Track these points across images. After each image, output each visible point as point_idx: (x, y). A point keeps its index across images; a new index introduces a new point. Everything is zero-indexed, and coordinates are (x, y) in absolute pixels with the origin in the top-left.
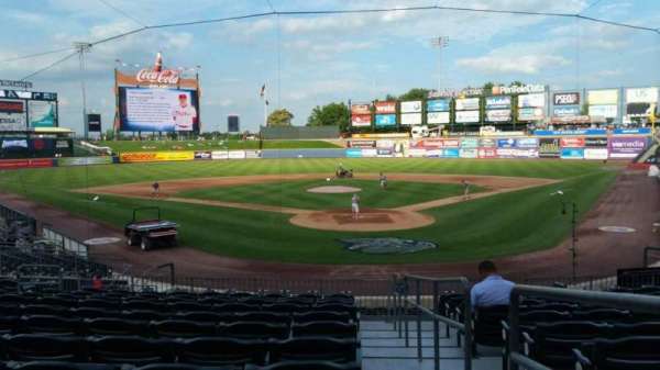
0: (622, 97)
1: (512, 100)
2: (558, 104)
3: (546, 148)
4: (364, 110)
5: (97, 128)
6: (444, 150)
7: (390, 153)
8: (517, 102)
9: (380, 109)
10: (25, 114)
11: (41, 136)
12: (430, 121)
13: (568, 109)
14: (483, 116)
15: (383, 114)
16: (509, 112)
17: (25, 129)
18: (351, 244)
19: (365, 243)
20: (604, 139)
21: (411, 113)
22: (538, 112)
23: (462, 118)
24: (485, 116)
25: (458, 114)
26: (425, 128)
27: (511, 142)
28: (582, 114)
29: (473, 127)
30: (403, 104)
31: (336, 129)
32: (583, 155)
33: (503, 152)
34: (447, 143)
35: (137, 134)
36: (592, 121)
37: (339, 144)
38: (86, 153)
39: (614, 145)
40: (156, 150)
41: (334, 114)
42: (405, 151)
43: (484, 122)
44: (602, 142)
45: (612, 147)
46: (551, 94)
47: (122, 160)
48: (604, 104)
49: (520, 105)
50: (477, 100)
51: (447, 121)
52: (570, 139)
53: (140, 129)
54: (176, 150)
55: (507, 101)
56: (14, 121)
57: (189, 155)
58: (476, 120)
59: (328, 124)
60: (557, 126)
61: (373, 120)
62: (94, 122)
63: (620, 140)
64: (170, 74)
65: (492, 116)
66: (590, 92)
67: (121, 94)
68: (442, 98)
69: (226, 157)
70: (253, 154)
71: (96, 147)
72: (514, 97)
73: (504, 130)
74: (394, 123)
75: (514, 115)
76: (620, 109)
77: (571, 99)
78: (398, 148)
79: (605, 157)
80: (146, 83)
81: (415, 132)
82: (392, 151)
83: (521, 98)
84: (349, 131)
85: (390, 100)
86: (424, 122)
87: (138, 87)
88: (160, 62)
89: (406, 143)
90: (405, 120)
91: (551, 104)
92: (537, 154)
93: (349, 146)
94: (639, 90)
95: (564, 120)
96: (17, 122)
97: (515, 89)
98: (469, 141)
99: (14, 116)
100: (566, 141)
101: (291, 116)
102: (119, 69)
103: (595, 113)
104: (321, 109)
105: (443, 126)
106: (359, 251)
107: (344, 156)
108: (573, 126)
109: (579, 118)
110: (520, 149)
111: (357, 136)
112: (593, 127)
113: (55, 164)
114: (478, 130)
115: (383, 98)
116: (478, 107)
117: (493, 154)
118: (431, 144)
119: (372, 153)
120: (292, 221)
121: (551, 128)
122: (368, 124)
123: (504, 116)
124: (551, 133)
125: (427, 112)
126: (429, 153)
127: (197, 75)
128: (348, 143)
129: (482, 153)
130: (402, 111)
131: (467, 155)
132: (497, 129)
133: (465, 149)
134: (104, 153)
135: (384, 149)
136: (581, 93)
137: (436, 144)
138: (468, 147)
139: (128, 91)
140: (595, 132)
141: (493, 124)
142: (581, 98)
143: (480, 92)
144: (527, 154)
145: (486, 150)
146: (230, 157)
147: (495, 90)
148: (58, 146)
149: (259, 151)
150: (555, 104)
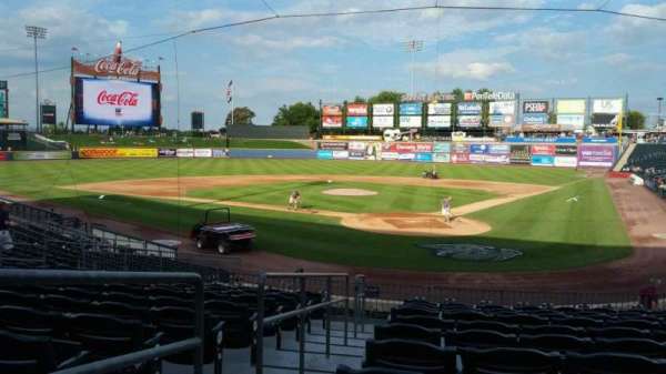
0: (589, 105)
1: (483, 107)
2: (528, 112)
3: (517, 156)
4: (335, 111)
5: (52, 120)
6: (416, 154)
7: (362, 156)
8: (488, 108)
9: (351, 110)
12: (402, 124)
13: (537, 117)
14: (454, 121)
15: (354, 115)
16: (479, 118)
18: (435, 251)
20: (574, 147)
21: (383, 116)
22: (508, 119)
23: (434, 122)
24: (457, 121)
25: (430, 118)
26: (398, 131)
27: (483, 147)
28: (550, 122)
29: (444, 133)
30: (375, 106)
32: (552, 162)
33: (474, 157)
34: (419, 147)
35: (93, 127)
36: (562, 129)
37: (311, 145)
38: (42, 147)
39: (584, 153)
40: (117, 146)
41: (301, 114)
42: (378, 154)
43: (455, 127)
44: (572, 150)
45: (581, 155)
46: (522, 102)
47: (81, 155)
48: (571, 114)
49: (491, 111)
50: (449, 105)
51: (420, 125)
52: (541, 146)
53: (96, 123)
54: (138, 146)
55: (479, 107)
57: (153, 152)
58: (448, 125)
59: (295, 124)
60: (527, 134)
61: (344, 122)
62: (48, 113)
63: (590, 149)
64: (129, 65)
65: (463, 121)
66: (560, 101)
67: (77, 86)
68: (412, 102)
69: (191, 155)
70: (220, 152)
71: (51, 141)
72: (486, 103)
73: (476, 136)
74: (366, 125)
75: (484, 122)
76: (587, 119)
77: (541, 107)
78: (370, 151)
79: (575, 165)
80: (104, 73)
81: (388, 135)
82: (364, 153)
83: (492, 105)
84: (318, 132)
85: (359, 102)
86: (396, 125)
87: (95, 78)
88: (120, 52)
89: (379, 146)
90: (377, 123)
91: (521, 111)
92: (508, 160)
93: (320, 147)
94: (605, 102)
95: (535, 127)
97: (486, 96)
98: (442, 146)
100: (537, 148)
101: (252, 114)
102: (77, 58)
103: (562, 122)
104: (288, 108)
105: (415, 131)
106: (448, 256)
107: (314, 156)
108: (542, 134)
109: (549, 127)
110: (493, 155)
111: (328, 137)
112: (563, 135)
113: (10, 158)
114: (450, 135)
115: (352, 100)
116: (450, 112)
117: (465, 159)
118: (402, 147)
119: (344, 154)
120: (344, 223)
121: (522, 135)
122: (339, 125)
123: (473, 121)
124: (522, 140)
125: (399, 115)
126: (402, 157)
127: (159, 68)
128: (319, 144)
129: (455, 158)
130: (374, 113)
131: (440, 159)
132: (467, 135)
133: (438, 154)
134: (61, 148)
135: (357, 151)
136: (550, 101)
137: (409, 148)
138: (441, 153)
139: (85, 82)
140: (565, 141)
141: (464, 130)
142: (550, 106)
143: (452, 97)
144: (499, 160)
145: (458, 155)
146: (197, 155)
147: (467, 96)
148: (9, 139)
149: (227, 150)
150: (524, 112)
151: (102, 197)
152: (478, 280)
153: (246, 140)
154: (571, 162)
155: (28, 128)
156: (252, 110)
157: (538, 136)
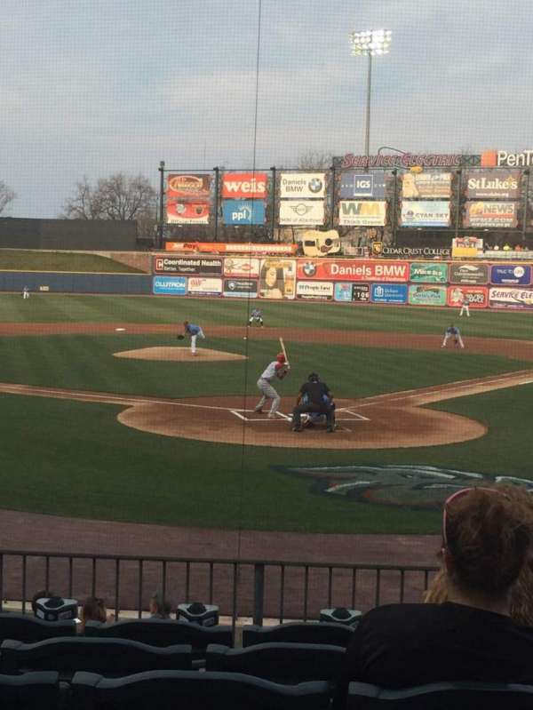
4: (194, 189)
6: (373, 284)
7: (254, 289)
9: (230, 187)
12: (344, 219)
14: (458, 213)
15: (239, 199)
16: (513, 207)
21: (301, 201)
23: (414, 216)
24: (464, 214)
25: (406, 207)
26: (333, 234)
27: (519, 272)
29: (436, 239)
30: (285, 178)
33: (499, 294)
34: (379, 270)
37: (136, 265)
42: (288, 286)
43: (460, 227)
50: (446, 177)
51: (382, 222)
58: (444, 221)
65: (478, 214)
75: (524, 216)
78: (271, 279)
81: (310, 243)
86: (329, 223)
89: (291, 268)
90: (288, 214)
98: (432, 269)
104: (93, 185)
105: (372, 233)
107: (146, 289)
111: (177, 247)
114: (448, 245)
116: (448, 193)
117: (480, 298)
119: (213, 285)
122: (204, 220)
123: (503, 217)
125: (337, 200)
128: (156, 262)
129: (457, 296)
130: (284, 194)
131: (425, 299)
133: (422, 286)
135: (238, 278)
137: (356, 271)
138: (428, 282)
141: (479, 233)
147: (486, 158)
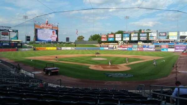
0: (178, 34)
1: (147, 34)
2: (161, 35)
3: (157, 48)
4: (105, 36)
5: (29, 40)
6: (127, 48)
8: (149, 35)
9: (109, 36)
10: (9, 36)
11: (13, 42)
12: (124, 40)
13: (163, 37)
14: (139, 38)
15: (110, 37)
16: (146, 37)
17: (9, 40)
18: (109, 75)
19: (113, 74)
20: (173, 46)
21: (118, 38)
22: (155, 38)
24: (140, 39)
25: (132, 38)
26: (122, 42)
27: (147, 46)
28: (167, 39)
29: (136, 42)
30: (116, 35)
31: (97, 41)
32: (167, 50)
33: (144, 49)
34: (128, 46)
35: (40, 42)
36: (170, 40)
37: (98, 46)
38: (26, 47)
40: (46, 47)
41: (96, 37)
42: (117, 48)
44: (173, 47)
45: (176, 48)
46: (158, 33)
47: (36, 49)
48: (173, 36)
49: (150, 36)
50: (137, 34)
51: (129, 40)
52: (164, 46)
53: (41, 41)
54: (51, 47)
55: (146, 35)
56: (6, 38)
57: (55, 48)
58: (137, 40)
59: (94, 40)
60: (160, 42)
61: (108, 39)
62: (28, 38)
63: (178, 46)
64: (50, 25)
66: (170, 32)
67: (36, 31)
68: (127, 33)
69: (65, 49)
70: (73, 48)
71: (29, 46)
72: (148, 33)
73: (145, 43)
74: (113, 40)
75: (148, 39)
76: (178, 37)
77: (164, 34)
78: (114, 47)
79: (174, 51)
80: (43, 27)
81: (119, 43)
82: (113, 48)
83: (150, 34)
84: (100, 42)
85: (112, 34)
86: (122, 40)
87: (41, 29)
88: (47, 22)
89: (117, 46)
90: (117, 39)
91: (158, 36)
92: (154, 50)
93: (100, 46)
94: (183, 32)
95: (162, 40)
96: (7, 38)
97: (148, 31)
98: (135, 46)
99: (6, 36)
100: (163, 46)
101: (84, 38)
102: (36, 24)
103: (171, 39)
104: (92, 36)
105: (127, 41)
106: (111, 77)
107: (99, 49)
108: (164, 42)
109: (167, 40)
110: (150, 48)
111: (103, 44)
112: (170, 42)
113: (17, 50)
114: (138, 43)
115: (110, 33)
116: (137, 36)
117: (142, 49)
118: (124, 46)
119: (107, 48)
120: (90, 68)
121: (158, 42)
122: (106, 40)
123: (145, 39)
124: (158, 44)
125: (123, 37)
126: (123, 49)
127: (58, 26)
128: (100, 45)
129: (139, 49)
130: (116, 37)
131: (134, 50)
132: (143, 42)
134: (31, 47)
135: (110, 47)
136: (167, 33)
137: (125, 46)
138: (135, 47)
139: (38, 30)
140: (171, 44)
142: (167, 34)
143: (138, 32)
144: (152, 50)
145: (140, 48)
146: (67, 49)
147: (142, 31)
148: (18, 45)
149: (75, 48)
150: (159, 36)
151: (32, 60)
152: (113, 83)
153: (80, 45)
154: (173, 50)
155: (23, 42)
156: (84, 37)
157: (163, 43)
